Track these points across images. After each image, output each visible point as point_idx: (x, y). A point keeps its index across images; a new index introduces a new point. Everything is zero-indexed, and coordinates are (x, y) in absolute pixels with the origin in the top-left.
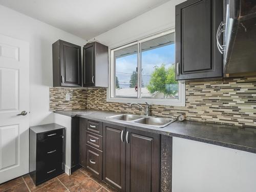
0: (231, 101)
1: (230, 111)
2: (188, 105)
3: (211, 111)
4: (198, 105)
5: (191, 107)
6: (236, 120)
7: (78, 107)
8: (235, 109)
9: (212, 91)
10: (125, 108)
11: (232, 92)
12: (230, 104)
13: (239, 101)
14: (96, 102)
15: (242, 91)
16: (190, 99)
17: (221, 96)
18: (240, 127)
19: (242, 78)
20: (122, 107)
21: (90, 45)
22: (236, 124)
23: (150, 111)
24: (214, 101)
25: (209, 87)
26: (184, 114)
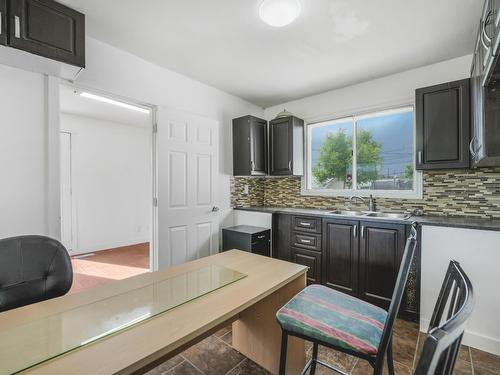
0: (478, 192)
1: (477, 203)
2: (426, 197)
3: (454, 203)
4: (438, 197)
5: (430, 200)
6: (483, 213)
7: (256, 203)
8: (482, 200)
9: (456, 181)
10: (333, 203)
11: (478, 183)
12: (477, 195)
13: (486, 192)
14: (281, 196)
15: (490, 181)
16: (430, 190)
17: (466, 186)
18: (487, 220)
19: (489, 167)
20: (329, 202)
21: (280, 121)
22: (483, 216)
23: (374, 206)
24: (458, 192)
25: (451, 176)
26: (421, 208)
